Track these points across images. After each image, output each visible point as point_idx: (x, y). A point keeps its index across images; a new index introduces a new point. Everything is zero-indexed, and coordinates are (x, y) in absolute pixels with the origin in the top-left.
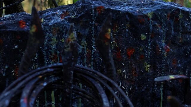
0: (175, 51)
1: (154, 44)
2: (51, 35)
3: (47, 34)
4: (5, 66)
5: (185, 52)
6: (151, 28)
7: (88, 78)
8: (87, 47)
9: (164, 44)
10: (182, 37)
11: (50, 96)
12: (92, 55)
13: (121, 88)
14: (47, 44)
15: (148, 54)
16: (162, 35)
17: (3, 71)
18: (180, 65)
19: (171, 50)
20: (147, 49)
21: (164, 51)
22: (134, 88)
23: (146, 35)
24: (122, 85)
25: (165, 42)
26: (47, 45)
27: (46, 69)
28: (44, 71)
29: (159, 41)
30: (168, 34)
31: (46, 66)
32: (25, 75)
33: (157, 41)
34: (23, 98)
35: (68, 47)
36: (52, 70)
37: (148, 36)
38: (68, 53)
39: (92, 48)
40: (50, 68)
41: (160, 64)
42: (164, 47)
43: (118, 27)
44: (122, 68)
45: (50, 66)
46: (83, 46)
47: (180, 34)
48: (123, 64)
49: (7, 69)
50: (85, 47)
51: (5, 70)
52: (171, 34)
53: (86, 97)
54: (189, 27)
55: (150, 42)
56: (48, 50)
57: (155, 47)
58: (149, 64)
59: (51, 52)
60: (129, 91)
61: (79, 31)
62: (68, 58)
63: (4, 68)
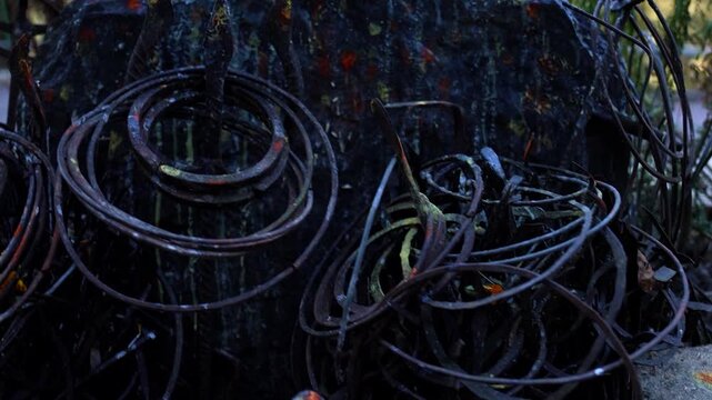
0: (446, 60)
1: (398, 43)
2: (189, 23)
3: (182, 20)
4: (97, 84)
5: (469, 64)
6: (391, 11)
7: (252, 94)
8: (259, 49)
9: (419, 45)
10: (460, 31)
11: (185, 147)
12: (270, 64)
13: (329, 135)
14: (181, 40)
15: (386, 64)
16: (414, 26)
17: (94, 95)
18: (457, 92)
19: (437, 59)
20: (383, 54)
21: (419, 59)
22: (356, 136)
23: (381, 25)
24: (331, 129)
25: (422, 42)
26: (182, 42)
27: (176, 73)
28: (171, 77)
29: (409, 37)
30: (428, 25)
31: (176, 69)
32: (138, 82)
33: (405, 39)
34: (133, 114)
35: (215, 32)
36: (186, 76)
37: (384, 27)
38: (215, 43)
39: (270, 52)
40: (183, 73)
41: (411, 86)
42: (419, 50)
43: (323, 9)
44: (332, 92)
45: (182, 69)
46: (253, 46)
47: (456, 23)
48: (333, 84)
49: (101, 91)
50: (256, 49)
51: (97, 92)
52: (435, 24)
53: (249, 134)
54: (475, 10)
55: (388, 39)
56: (182, 51)
57: (399, 52)
58: (388, 86)
59: (187, 56)
60: (346, 141)
61: (244, 16)
62: (215, 52)
63: (96, 88)
